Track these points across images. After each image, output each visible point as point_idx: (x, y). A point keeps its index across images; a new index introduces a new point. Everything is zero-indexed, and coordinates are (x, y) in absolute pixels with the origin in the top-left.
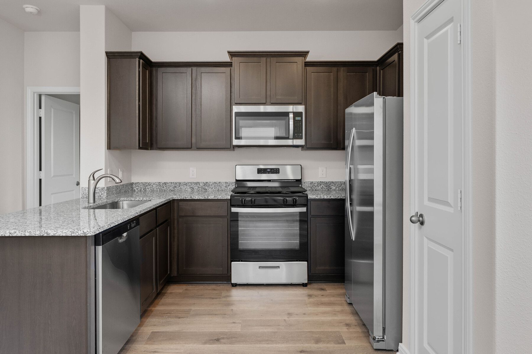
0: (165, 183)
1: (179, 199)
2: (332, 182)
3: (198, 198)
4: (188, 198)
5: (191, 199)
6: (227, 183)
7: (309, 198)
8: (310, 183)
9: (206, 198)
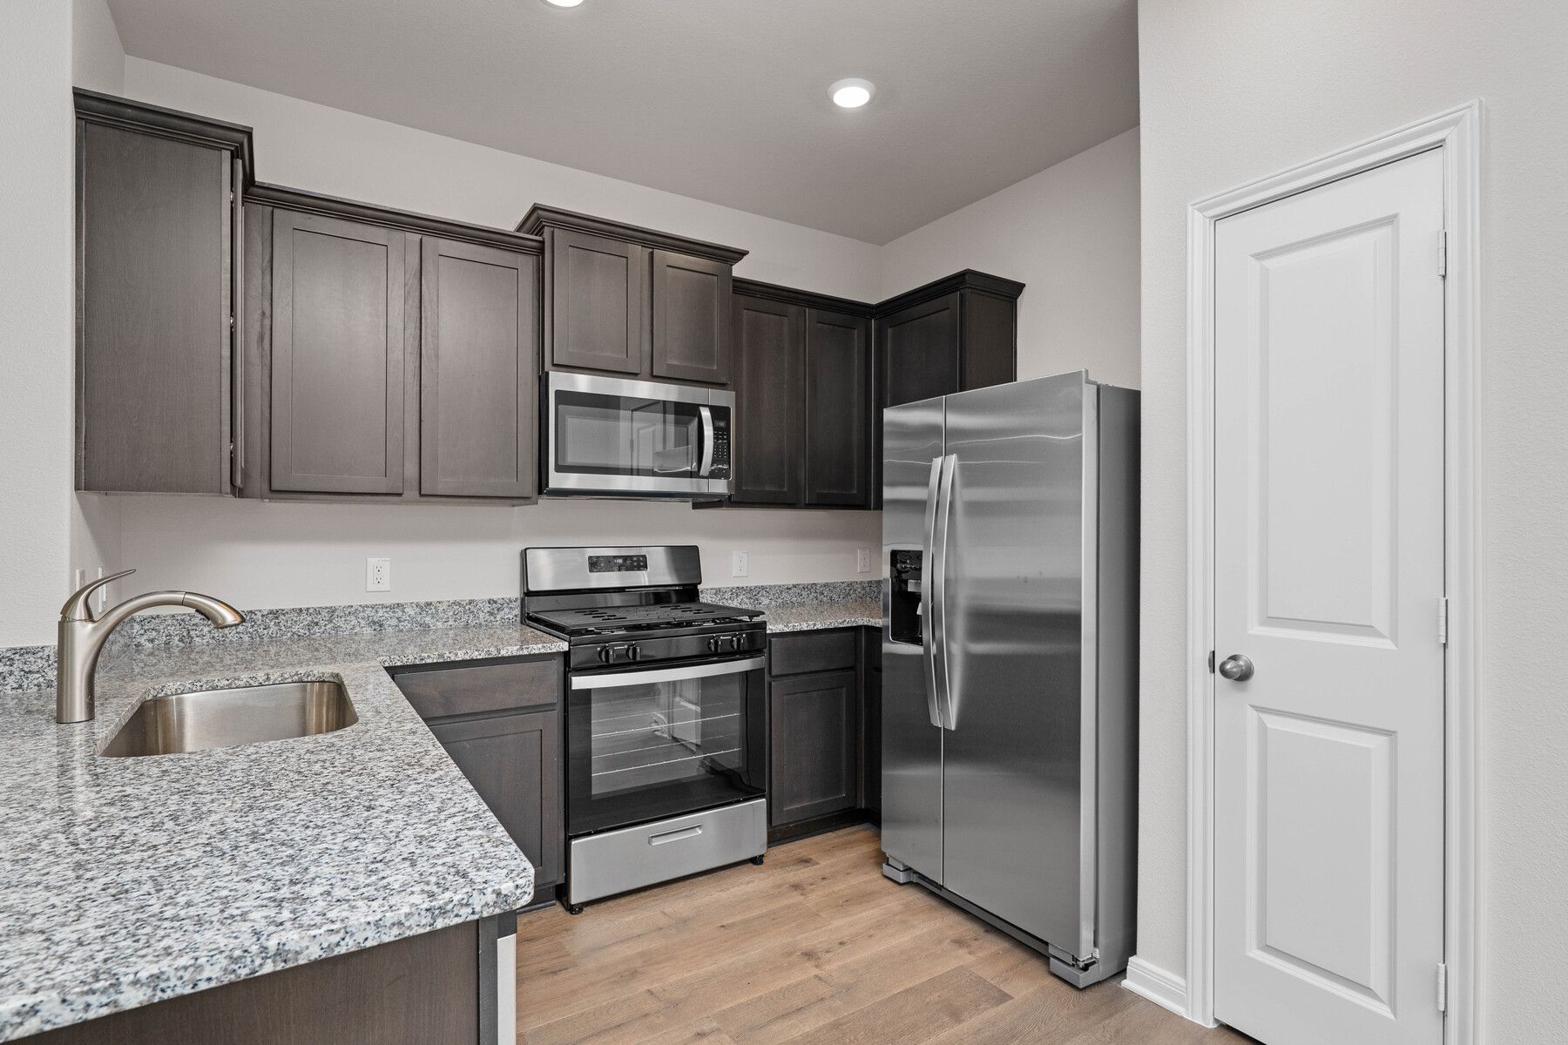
0: (275, 614)
1: (399, 664)
2: (763, 588)
3: (467, 657)
4: (429, 661)
5: (441, 660)
6: (495, 602)
7: (768, 632)
8: (714, 591)
9: (494, 654)
